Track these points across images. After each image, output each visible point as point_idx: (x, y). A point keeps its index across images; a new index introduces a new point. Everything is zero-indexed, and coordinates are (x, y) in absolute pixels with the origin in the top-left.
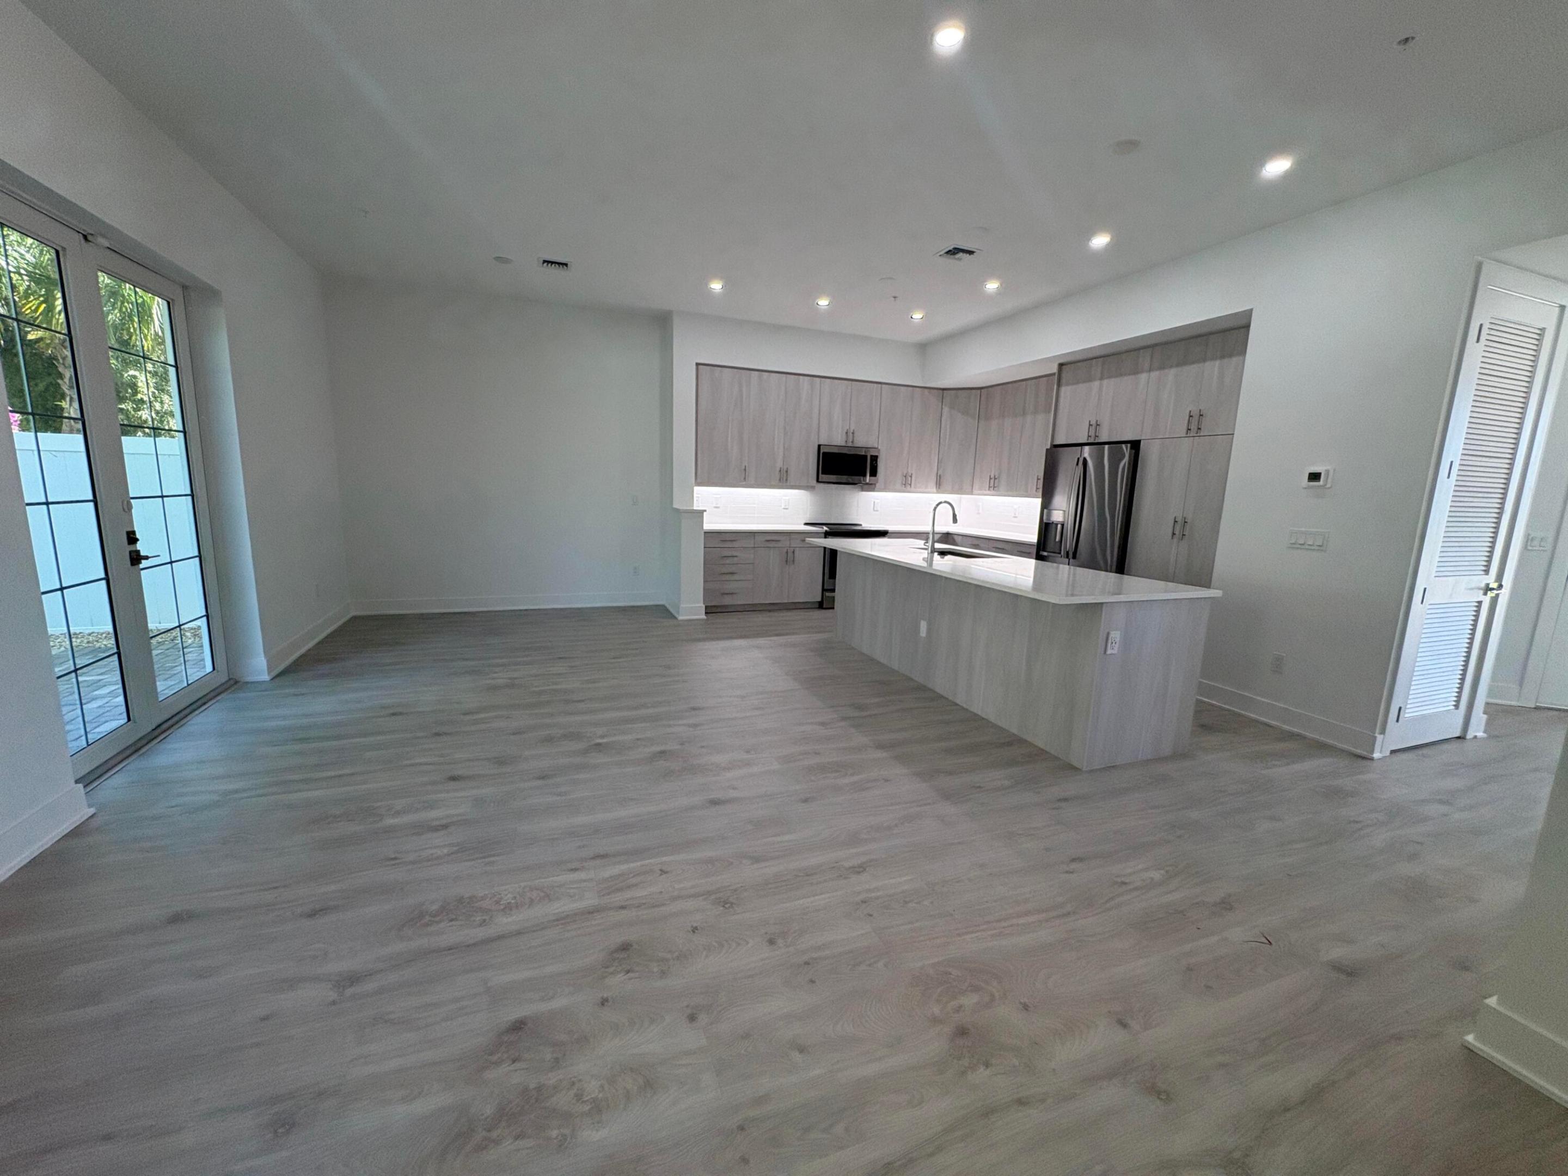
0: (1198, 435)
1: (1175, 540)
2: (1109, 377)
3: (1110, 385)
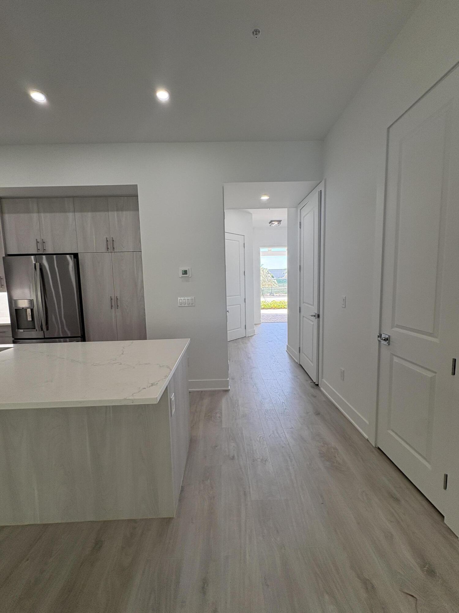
0: (108, 251)
1: (113, 309)
2: (45, 212)
3: (46, 218)
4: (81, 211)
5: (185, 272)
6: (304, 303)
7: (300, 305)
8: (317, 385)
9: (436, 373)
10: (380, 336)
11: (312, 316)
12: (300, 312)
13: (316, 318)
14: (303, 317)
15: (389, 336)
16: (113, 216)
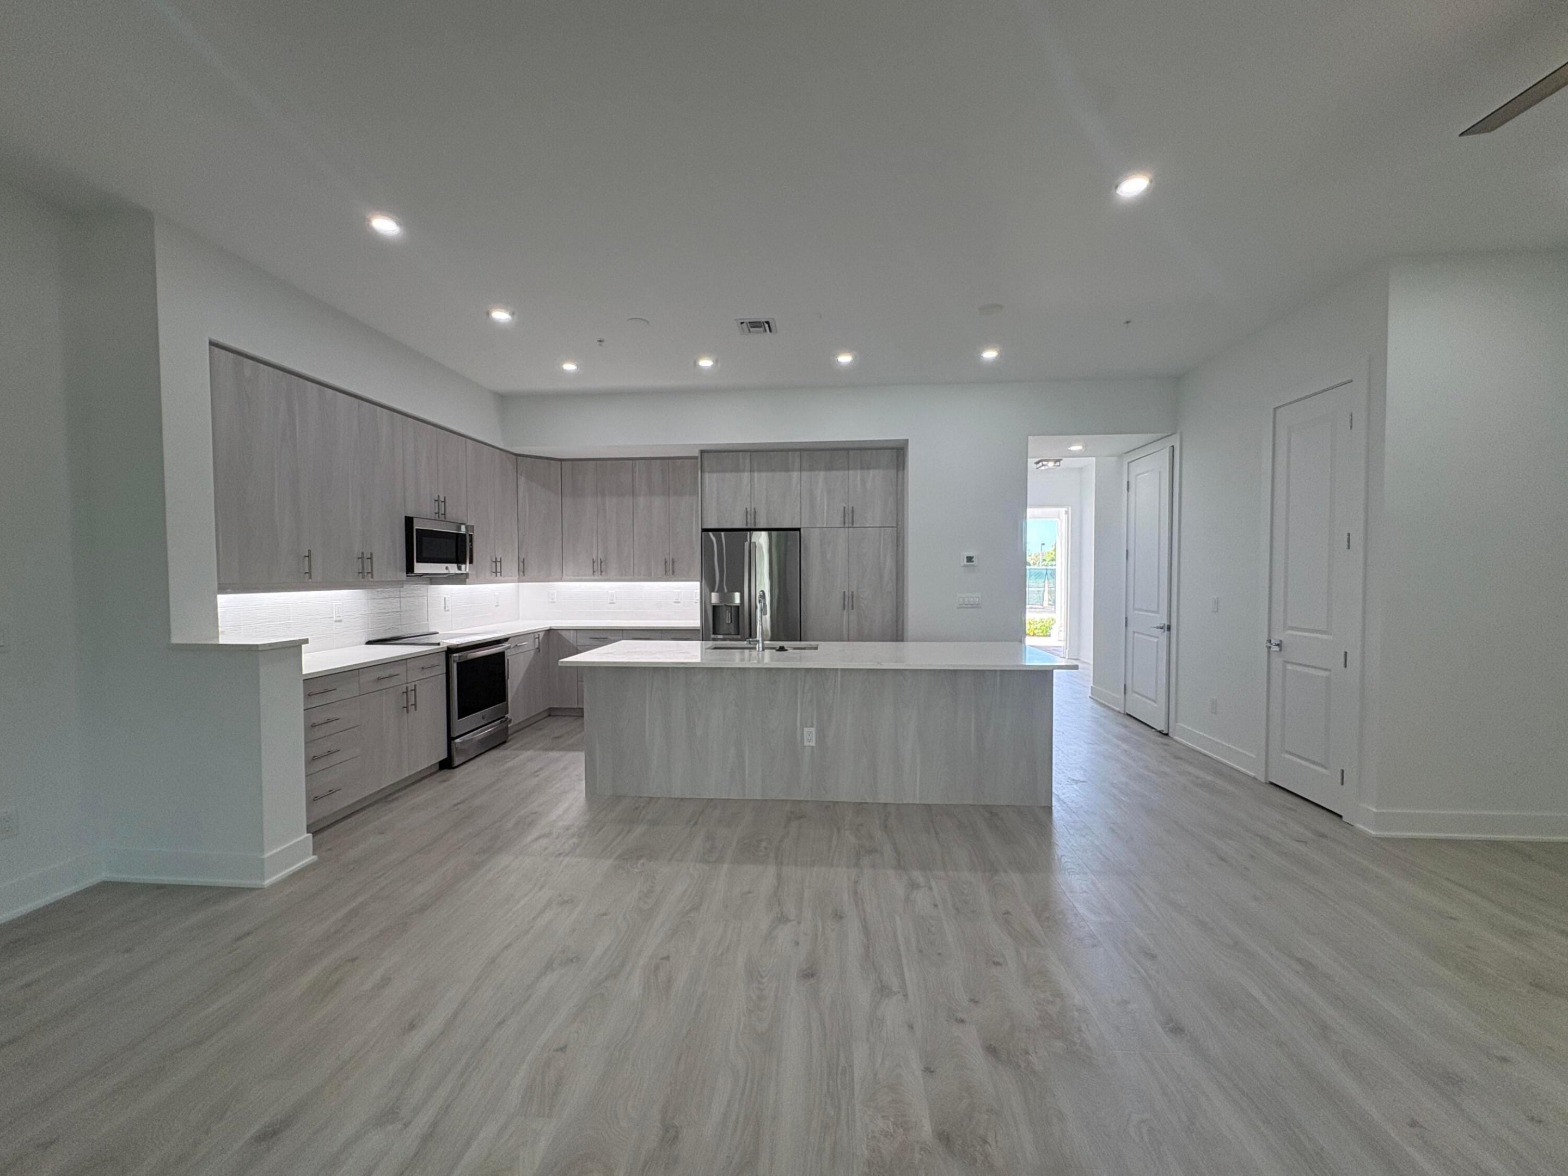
0: (844, 526)
1: (846, 610)
2: (760, 471)
3: (762, 478)
4: (811, 469)
5: (970, 559)
6: (1135, 609)
7: (1126, 615)
8: (1167, 735)
9: (1330, 670)
10: (1270, 641)
11: (1158, 628)
12: (1126, 626)
13: (1164, 631)
14: (1134, 632)
15: (1281, 641)
16: (856, 476)
